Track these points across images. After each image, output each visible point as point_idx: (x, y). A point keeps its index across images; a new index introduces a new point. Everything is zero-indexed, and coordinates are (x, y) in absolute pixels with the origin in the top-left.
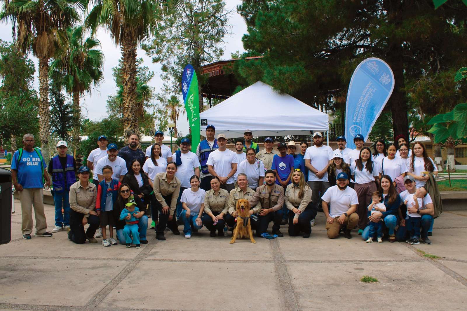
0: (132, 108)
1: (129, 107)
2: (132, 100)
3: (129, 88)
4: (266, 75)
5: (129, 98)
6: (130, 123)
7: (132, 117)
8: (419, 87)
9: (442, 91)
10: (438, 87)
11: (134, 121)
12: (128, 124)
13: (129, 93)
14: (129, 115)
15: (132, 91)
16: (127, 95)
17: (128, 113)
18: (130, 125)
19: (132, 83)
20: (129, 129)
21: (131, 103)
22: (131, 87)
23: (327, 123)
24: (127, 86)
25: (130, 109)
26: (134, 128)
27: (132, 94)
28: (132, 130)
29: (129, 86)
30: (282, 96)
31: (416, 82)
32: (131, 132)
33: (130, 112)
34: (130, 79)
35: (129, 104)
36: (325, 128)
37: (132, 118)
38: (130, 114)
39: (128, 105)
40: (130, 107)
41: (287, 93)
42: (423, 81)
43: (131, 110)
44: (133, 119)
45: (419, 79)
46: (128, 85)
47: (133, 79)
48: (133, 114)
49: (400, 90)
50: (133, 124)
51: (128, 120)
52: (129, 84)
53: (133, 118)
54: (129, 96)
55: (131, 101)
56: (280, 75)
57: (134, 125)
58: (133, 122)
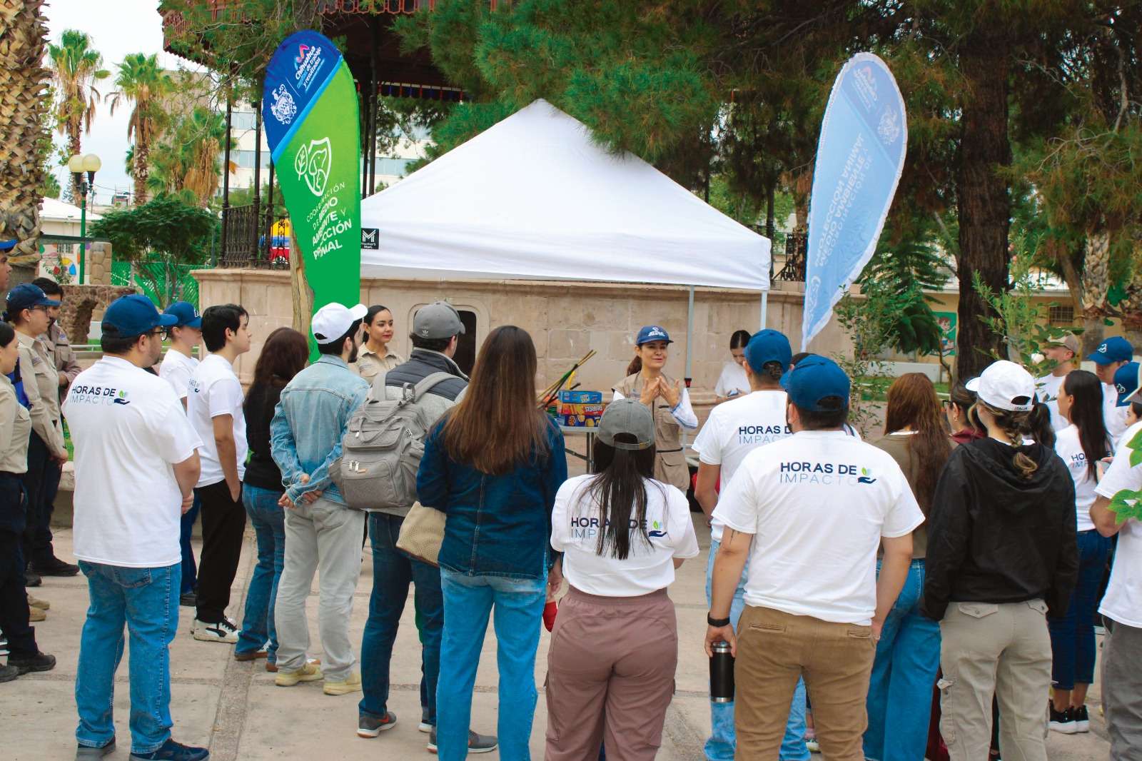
0: (27, 129)
1: (13, 123)
2: (29, 96)
3: (19, 52)
4: (571, 89)
5: (16, 92)
6: (17, 183)
7: (27, 162)
8: (1059, 169)
9: (1127, 190)
10: (1115, 174)
11: (32, 179)
12: (9, 187)
13: (19, 71)
14: (13, 155)
15: (29, 62)
16: (8, 76)
17: (12, 146)
18: (15, 193)
19: (29, 33)
20: (15, 208)
21: (22, 107)
22: (27, 47)
23: (764, 266)
24: (9, 44)
25: (17, 132)
26: (31, 205)
27: (26, 74)
28: (23, 211)
29: (16, 45)
30: (621, 160)
31: (1051, 152)
32: (21, 218)
33: (20, 144)
34: (20, 15)
35: (16, 111)
36: (758, 282)
37: (24, 168)
38: (19, 151)
39: (11, 117)
40: (17, 125)
41: (639, 155)
42: (1070, 148)
43: (23, 135)
44: (31, 172)
45: (1058, 142)
46: (13, 39)
47: (32, 16)
48: (31, 153)
49: (999, 172)
50: (29, 189)
51: (10, 174)
52: (18, 35)
53: (31, 167)
54: (15, 83)
55: (25, 101)
56: (623, 96)
57: (33, 193)
58: (27, 183)
